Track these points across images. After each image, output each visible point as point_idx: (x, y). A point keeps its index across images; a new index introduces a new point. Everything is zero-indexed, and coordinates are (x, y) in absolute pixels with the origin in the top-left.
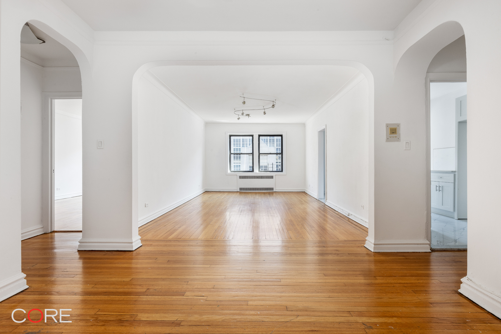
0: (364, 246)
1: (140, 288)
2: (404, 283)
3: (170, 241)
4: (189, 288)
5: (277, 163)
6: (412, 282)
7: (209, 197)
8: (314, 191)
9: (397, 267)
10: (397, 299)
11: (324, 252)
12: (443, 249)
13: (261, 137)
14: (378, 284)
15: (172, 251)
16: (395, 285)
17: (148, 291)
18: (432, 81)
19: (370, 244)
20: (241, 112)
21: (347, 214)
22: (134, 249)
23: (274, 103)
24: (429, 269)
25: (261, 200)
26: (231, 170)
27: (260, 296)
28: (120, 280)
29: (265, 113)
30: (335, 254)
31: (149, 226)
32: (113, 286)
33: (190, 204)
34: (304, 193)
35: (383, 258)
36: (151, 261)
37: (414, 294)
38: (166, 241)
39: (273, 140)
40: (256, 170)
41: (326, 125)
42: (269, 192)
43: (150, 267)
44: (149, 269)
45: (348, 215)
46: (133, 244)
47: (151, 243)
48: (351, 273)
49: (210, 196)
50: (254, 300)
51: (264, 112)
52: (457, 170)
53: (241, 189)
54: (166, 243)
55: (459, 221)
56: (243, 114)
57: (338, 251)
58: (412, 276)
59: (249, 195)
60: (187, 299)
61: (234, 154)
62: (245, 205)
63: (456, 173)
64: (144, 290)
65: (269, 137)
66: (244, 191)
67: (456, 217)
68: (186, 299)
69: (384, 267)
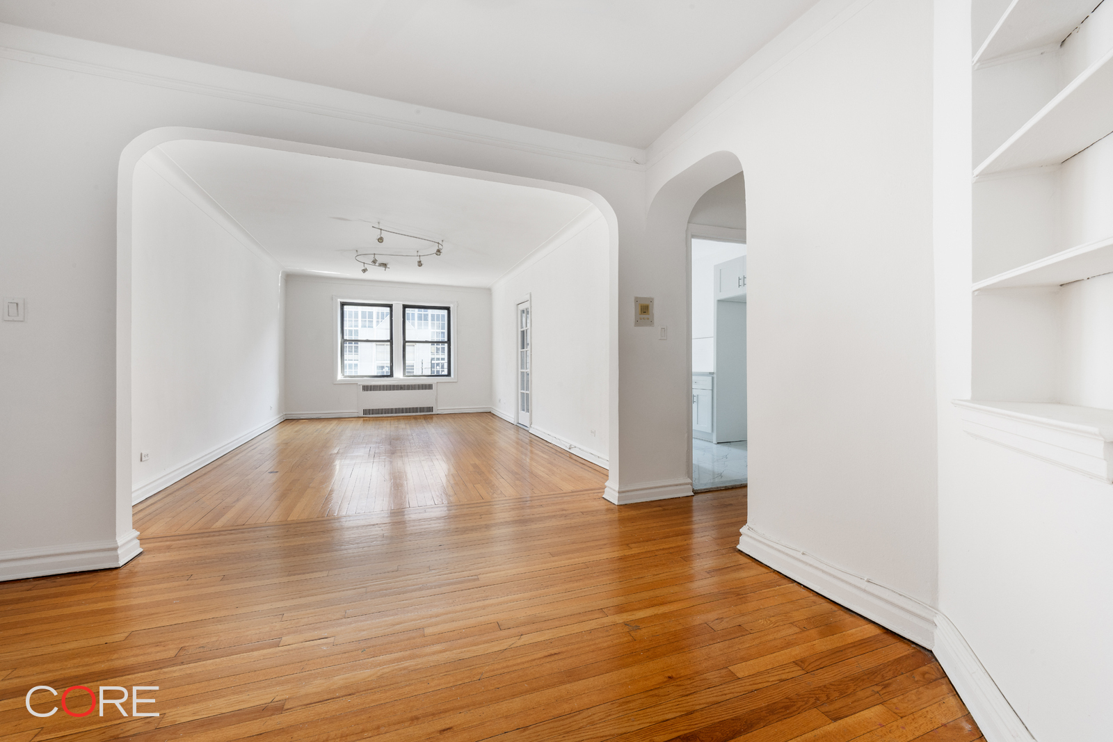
0: (603, 496)
1: (158, 652)
2: (669, 548)
3: (220, 532)
4: (289, 627)
5: (432, 359)
6: (679, 544)
7: (296, 432)
8: (507, 410)
9: (655, 525)
10: (664, 575)
11: (542, 515)
12: (707, 489)
13: (408, 310)
14: (634, 556)
15: (229, 553)
16: (657, 553)
17: (182, 653)
18: (693, 236)
19: (612, 493)
20: (372, 258)
21: (568, 447)
22: (121, 563)
23: (440, 247)
24: (690, 523)
25: (411, 432)
26: (343, 375)
27: (445, 614)
28: (92, 642)
29: (420, 264)
30: (561, 516)
31: (152, 504)
32: (75, 661)
33: (252, 448)
34: (490, 414)
35: (633, 513)
36: (176, 584)
37: (685, 562)
38: (207, 535)
39: (426, 316)
40: (398, 374)
41: (531, 295)
42: (424, 414)
43: (177, 599)
44: (176, 603)
45: (570, 449)
46: (119, 552)
47: (168, 543)
48: (592, 544)
49: (296, 429)
50: (436, 624)
51: (420, 262)
52: (715, 371)
53: (366, 412)
54: (209, 539)
55: (719, 445)
56: (374, 262)
57: (565, 510)
58: (677, 535)
59: (385, 422)
60: (288, 651)
61: (351, 341)
62: (379, 443)
63: (715, 376)
64: (172, 653)
65: (417, 310)
66: (372, 415)
67: (715, 442)
68: (285, 651)
69: (637, 527)
